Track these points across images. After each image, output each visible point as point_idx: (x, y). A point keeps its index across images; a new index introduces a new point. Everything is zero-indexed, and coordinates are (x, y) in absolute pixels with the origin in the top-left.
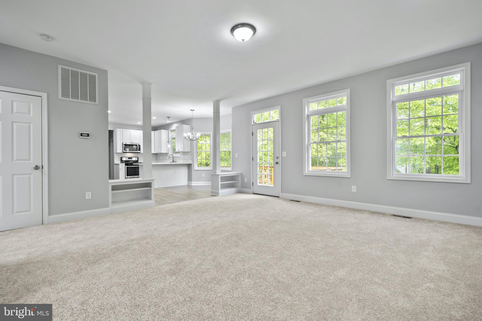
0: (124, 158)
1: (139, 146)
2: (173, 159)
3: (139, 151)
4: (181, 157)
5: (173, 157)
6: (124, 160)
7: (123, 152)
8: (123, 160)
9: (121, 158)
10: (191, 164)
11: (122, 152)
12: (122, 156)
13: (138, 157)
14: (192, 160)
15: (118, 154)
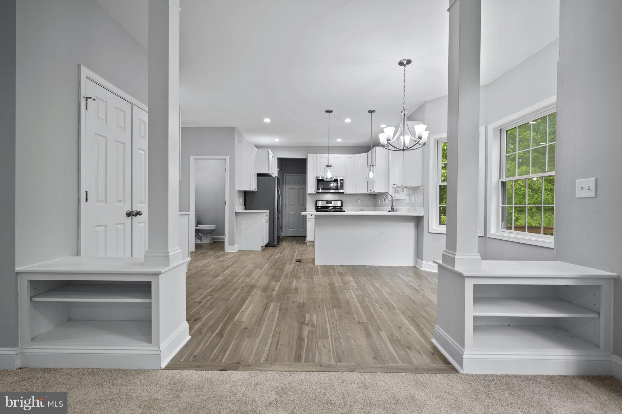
0: (320, 201)
1: (342, 182)
2: (392, 205)
3: (341, 191)
4: (405, 199)
5: (392, 200)
6: (320, 205)
7: (318, 193)
8: (318, 205)
9: (316, 202)
10: (423, 217)
11: (315, 193)
12: (319, 199)
13: (342, 201)
14: (424, 207)
15: (311, 195)
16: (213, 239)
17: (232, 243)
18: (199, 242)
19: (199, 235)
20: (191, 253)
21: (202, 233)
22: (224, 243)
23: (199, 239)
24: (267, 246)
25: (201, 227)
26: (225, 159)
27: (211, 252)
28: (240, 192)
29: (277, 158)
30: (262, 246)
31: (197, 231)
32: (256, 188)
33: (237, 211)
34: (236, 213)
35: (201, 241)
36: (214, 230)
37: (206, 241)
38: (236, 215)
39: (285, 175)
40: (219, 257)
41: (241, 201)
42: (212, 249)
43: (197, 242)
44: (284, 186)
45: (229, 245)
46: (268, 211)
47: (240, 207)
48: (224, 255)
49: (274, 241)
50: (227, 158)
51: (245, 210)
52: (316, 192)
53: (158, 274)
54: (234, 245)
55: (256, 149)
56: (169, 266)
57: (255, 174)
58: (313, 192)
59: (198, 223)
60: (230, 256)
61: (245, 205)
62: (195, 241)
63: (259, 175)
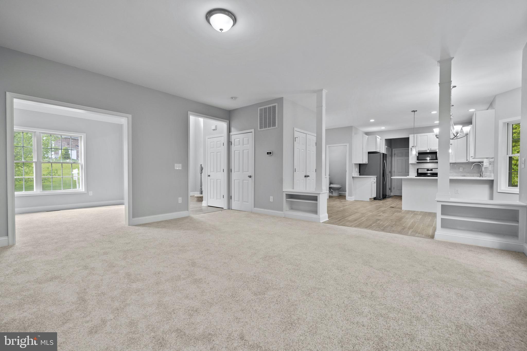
6: (421, 172)
8: (419, 172)
10: (493, 180)
12: (419, 168)
14: (494, 173)
15: (413, 165)
16: (340, 194)
17: (350, 195)
18: (331, 195)
19: (331, 191)
20: (327, 199)
21: (333, 189)
22: (345, 196)
23: (331, 193)
24: (375, 199)
25: (332, 186)
26: (346, 145)
27: (338, 200)
28: (356, 164)
29: (385, 139)
30: (370, 199)
31: (330, 188)
32: (367, 161)
33: (354, 176)
34: (353, 177)
35: (332, 194)
36: (340, 188)
37: (335, 194)
38: (353, 178)
39: (393, 150)
40: (342, 202)
41: (357, 170)
42: (339, 198)
43: (330, 195)
44: (393, 158)
45: (349, 196)
46: (376, 176)
47: (356, 173)
48: (345, 201)
49: (380, 196)
50: (348, 145)
51: (360, 175)
52: (417, 162)
53: (319, 194)
54: (351, 196)
55: (367, 136)
56: (322, 192)
57: (366, 152)
58: (414, 163)
59: (331, 183)
60: (348, 202)
61: (360, 173)
62: (329, 194)
63: (369, 153)
